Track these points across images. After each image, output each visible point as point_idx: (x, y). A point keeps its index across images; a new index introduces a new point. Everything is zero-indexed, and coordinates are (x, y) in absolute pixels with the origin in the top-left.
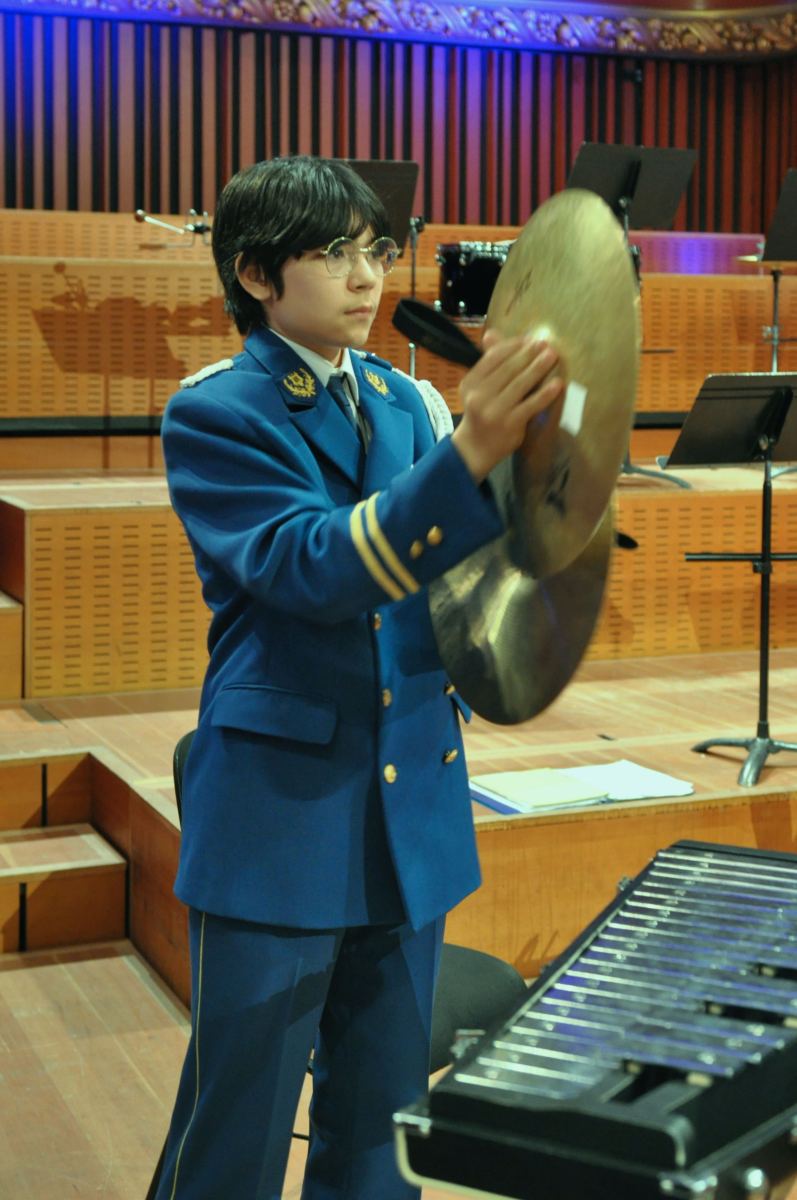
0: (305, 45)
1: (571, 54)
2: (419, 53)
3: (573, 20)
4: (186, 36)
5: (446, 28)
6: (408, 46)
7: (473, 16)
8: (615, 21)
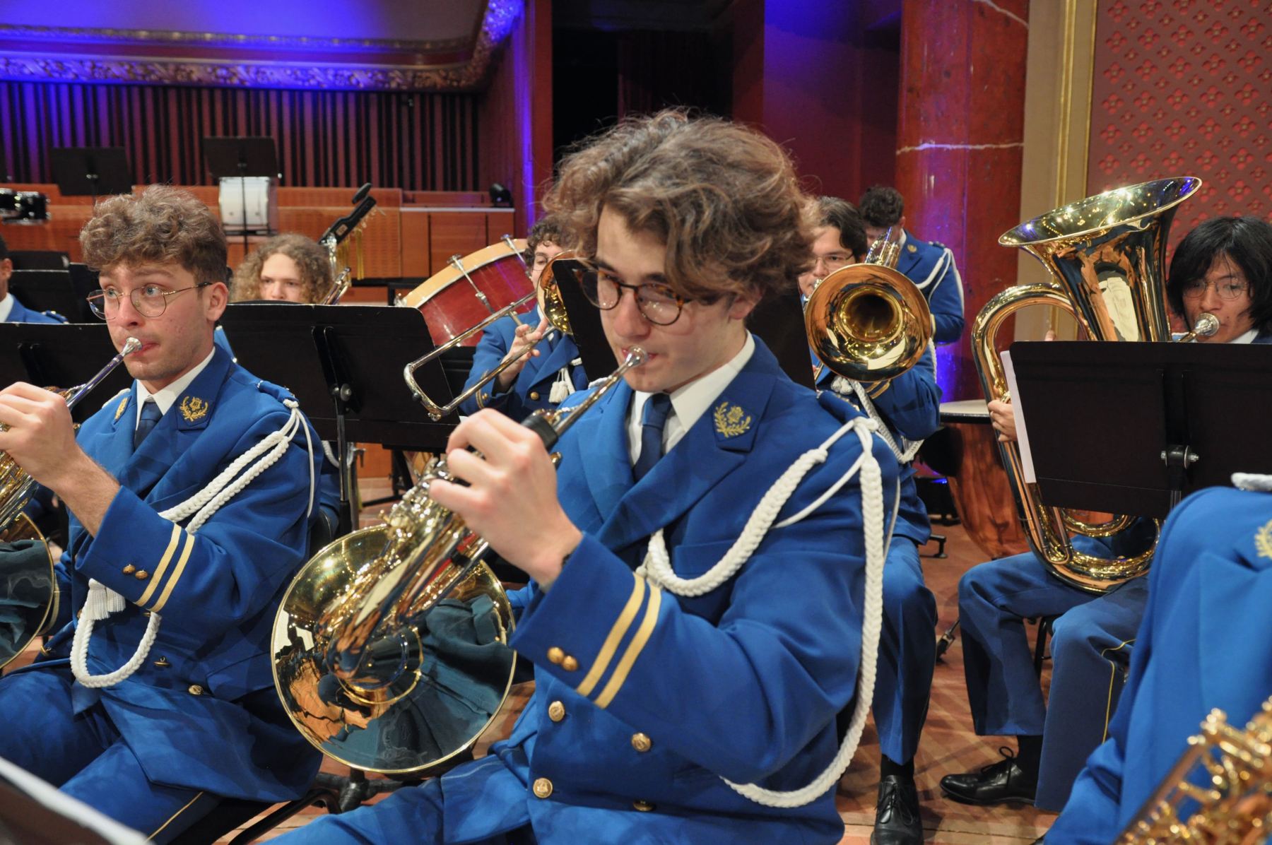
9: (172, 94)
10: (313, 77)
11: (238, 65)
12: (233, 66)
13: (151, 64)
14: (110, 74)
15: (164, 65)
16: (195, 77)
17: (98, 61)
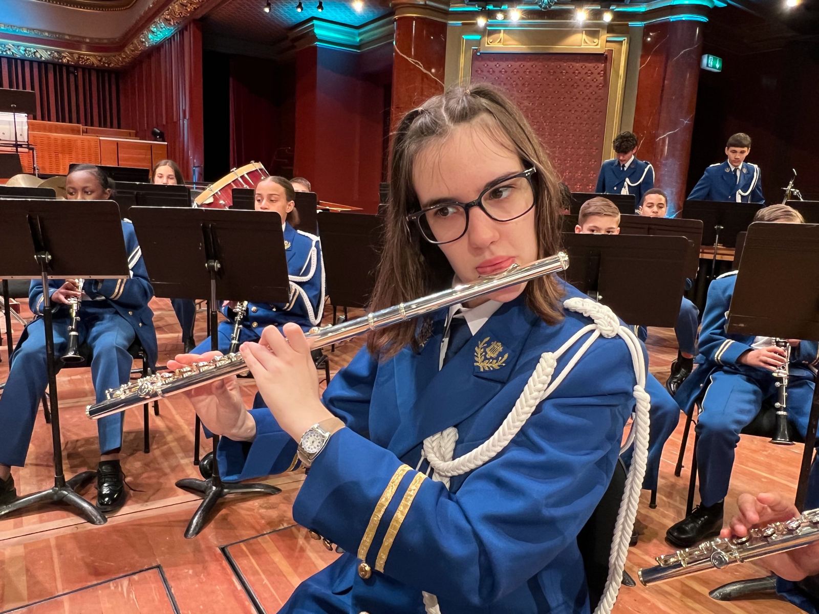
1: (46, 63)
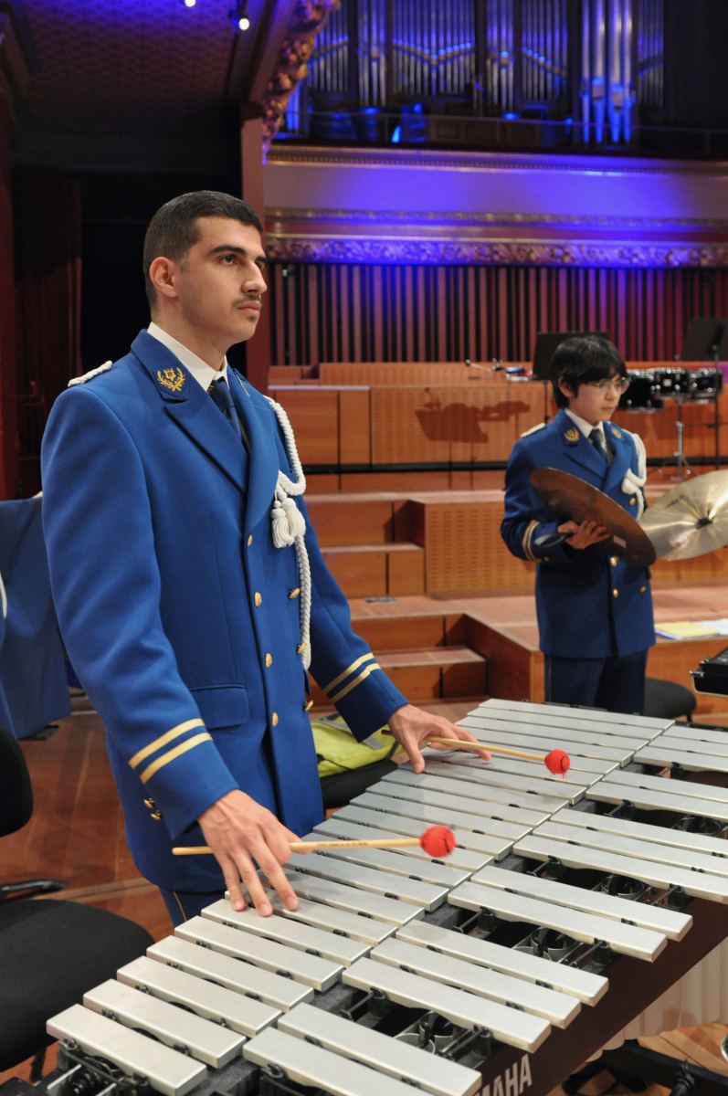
0: (532, 272)
2: (592, 274)
3: (675, 251)
4: (471, 272)
5: (607, 260)
6: (586, 269)
7: (621, 252)
8: (699, 251)
9: (503, 273)
10: (636, 255)
11: (573, 245)
12: (566, 246)
13: (495, 244)
14: (460, 256)
15: (507, 245)
16: (533, 256)
17: (450, 243)
